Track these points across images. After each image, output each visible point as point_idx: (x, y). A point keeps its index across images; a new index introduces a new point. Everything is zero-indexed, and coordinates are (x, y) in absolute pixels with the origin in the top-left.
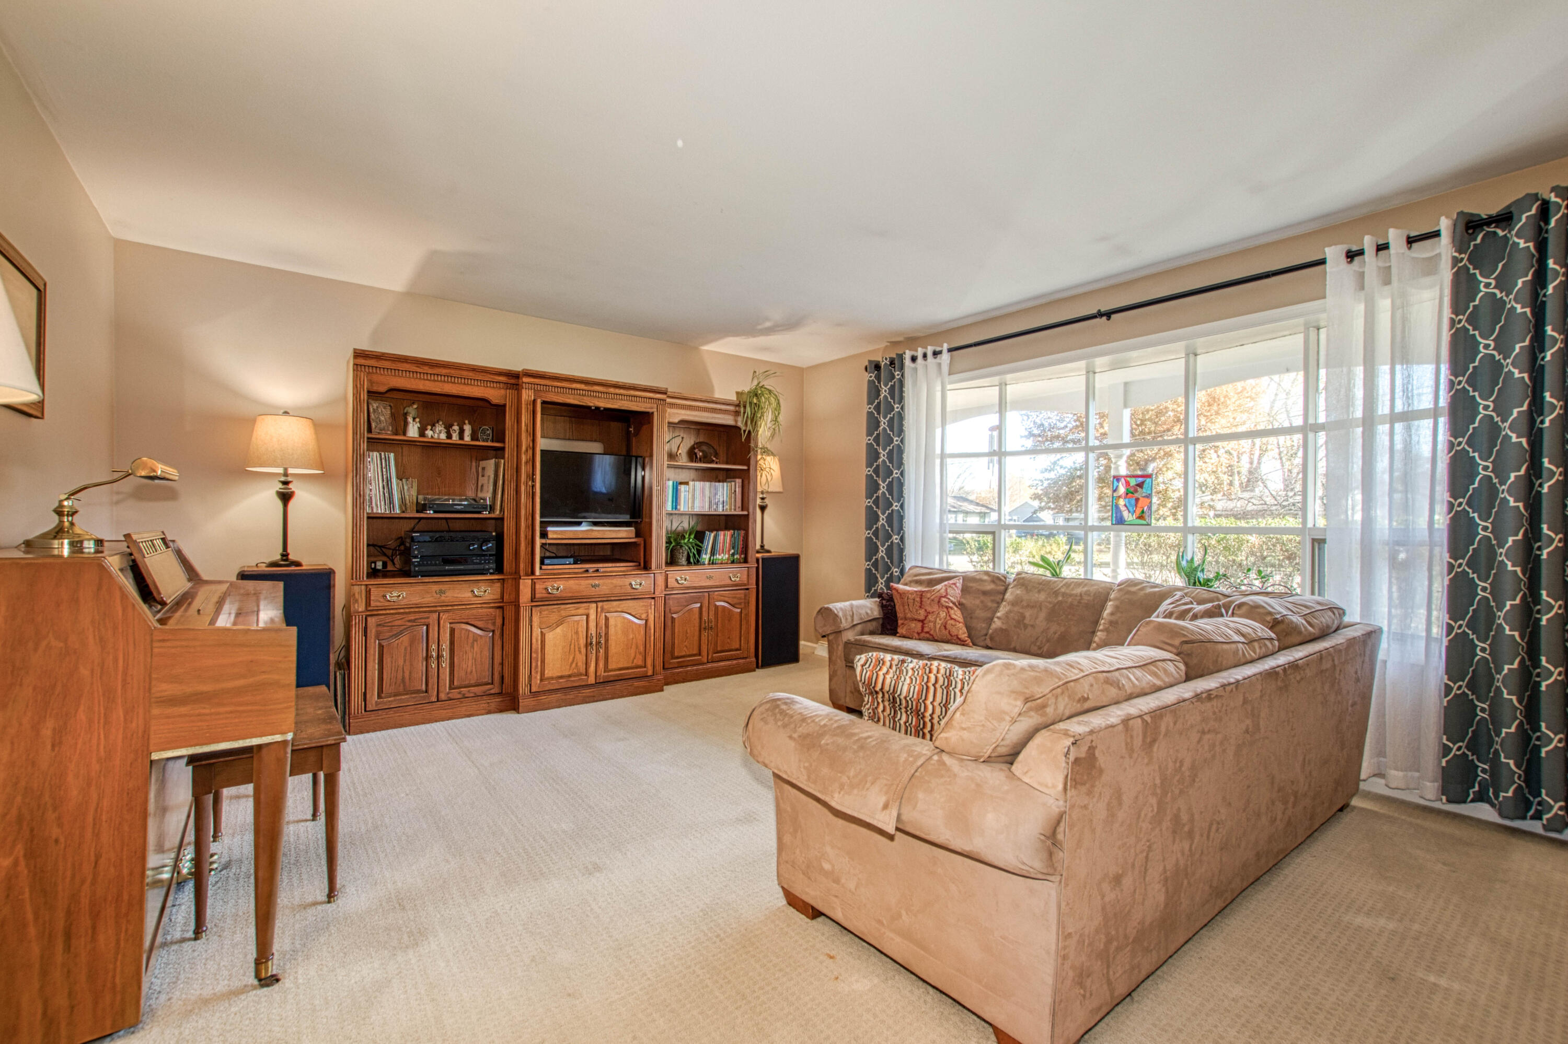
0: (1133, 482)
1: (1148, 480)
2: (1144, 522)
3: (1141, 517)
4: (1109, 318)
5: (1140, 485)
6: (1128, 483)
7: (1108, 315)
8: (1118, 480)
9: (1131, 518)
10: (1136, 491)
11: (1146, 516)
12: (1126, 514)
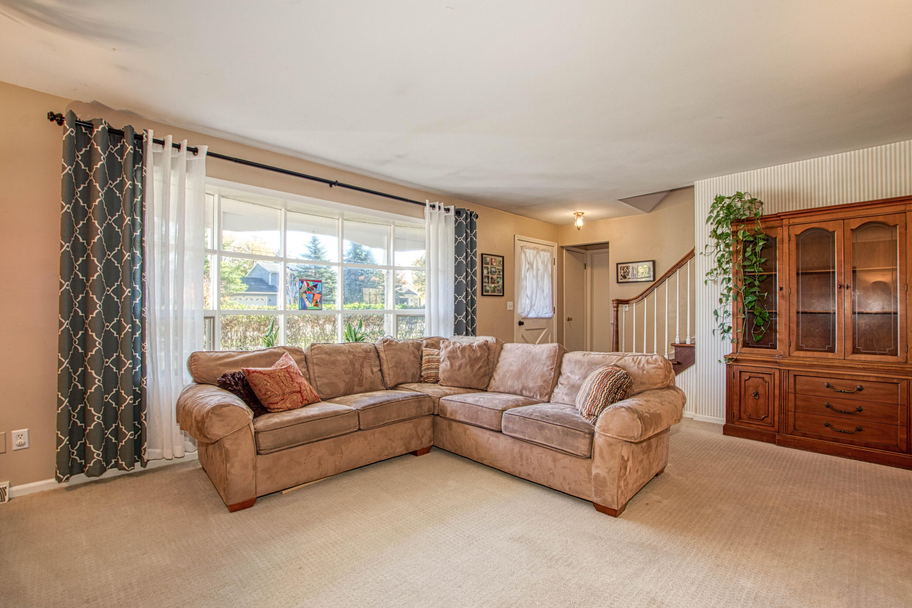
0: (311, 284)
1: (319, 284)
2: (318, 308)
3: (316, 305)
4: (331, 186)
5: (316, 286)
6: (308, 285)
7: (331, 184)
8: (302, 282)
9: (310, 306)
10: (313, 289)
11: (319, 304)
12: (307, 303)
